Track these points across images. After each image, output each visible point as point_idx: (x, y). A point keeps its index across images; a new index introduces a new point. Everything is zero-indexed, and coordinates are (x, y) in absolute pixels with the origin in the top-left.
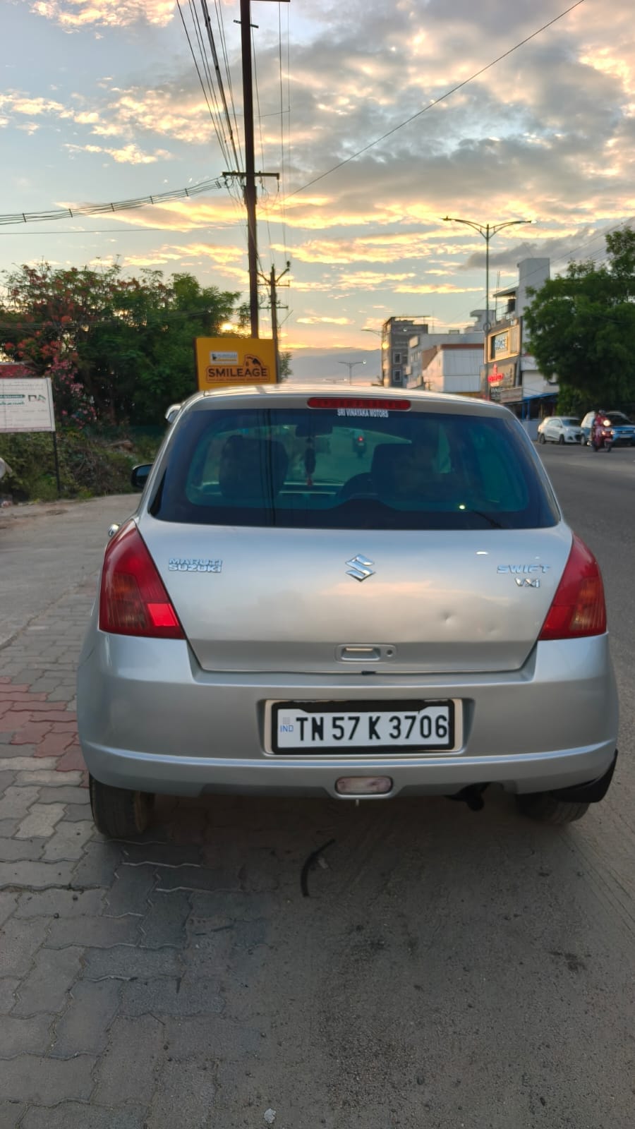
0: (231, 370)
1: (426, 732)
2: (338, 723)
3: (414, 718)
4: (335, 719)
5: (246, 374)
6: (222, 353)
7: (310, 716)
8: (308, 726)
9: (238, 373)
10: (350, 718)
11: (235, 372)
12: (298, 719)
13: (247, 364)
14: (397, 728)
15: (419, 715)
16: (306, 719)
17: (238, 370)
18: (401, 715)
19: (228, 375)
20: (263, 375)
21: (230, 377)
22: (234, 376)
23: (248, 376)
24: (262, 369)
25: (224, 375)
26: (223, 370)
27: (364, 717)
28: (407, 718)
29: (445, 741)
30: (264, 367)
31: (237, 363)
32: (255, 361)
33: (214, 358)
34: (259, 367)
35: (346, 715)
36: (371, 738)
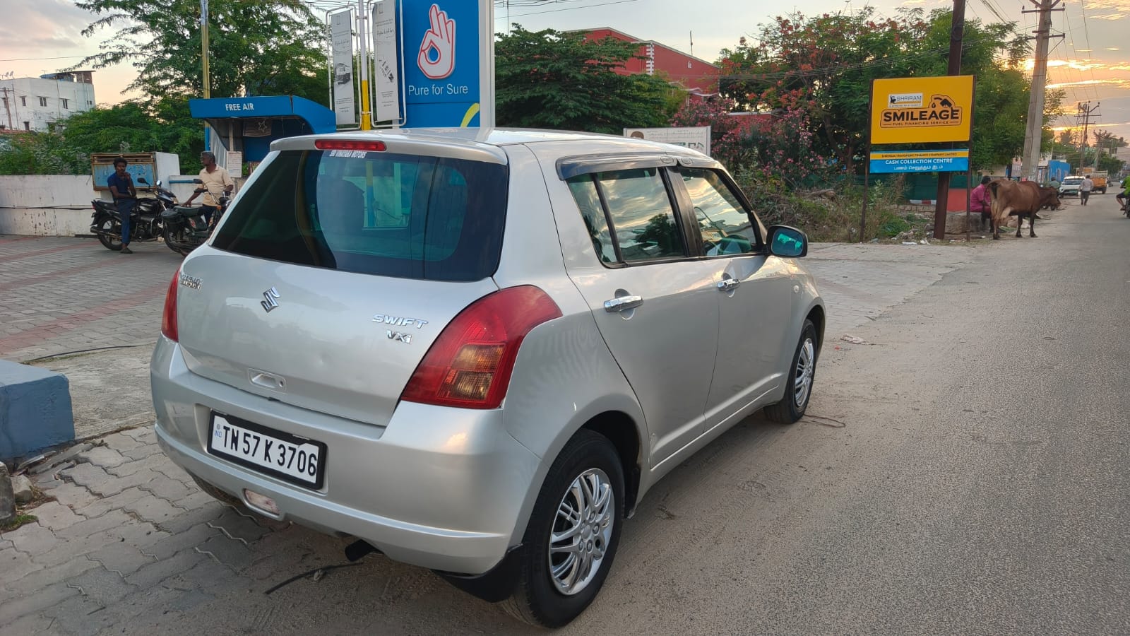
0: (912, 113)
1: (301, 467)
2: (247, 438)
3: (295, 450)
4: (245, 435)
5: (931, 116)
6: (902, 95)
7: (231, 427)
8: (230, 433)
9: (921, 115)
10: (255, 437)
11: (916, 115)
12: (225, 428)
13: (934, 106)
14: (282, 455)
15: (299, 448)
16: (229, 430)
17: (921, 112)
18: (287, 445)
19: (907, 119)
20: (952, 118)
21: (910, 121)
22: (917, 119)
23: (934, 119)
24: (953, 111)
25: (903, 120)
26: (903, 114)
27: (263, 438)
28: (290, 448)
29: (313, 479)
30: (954, 109)
31: (921, 105)
32: (945, 102)
33: (893, 101)
34: (949, 109)
35: (252, 433)
36: (265, 459)
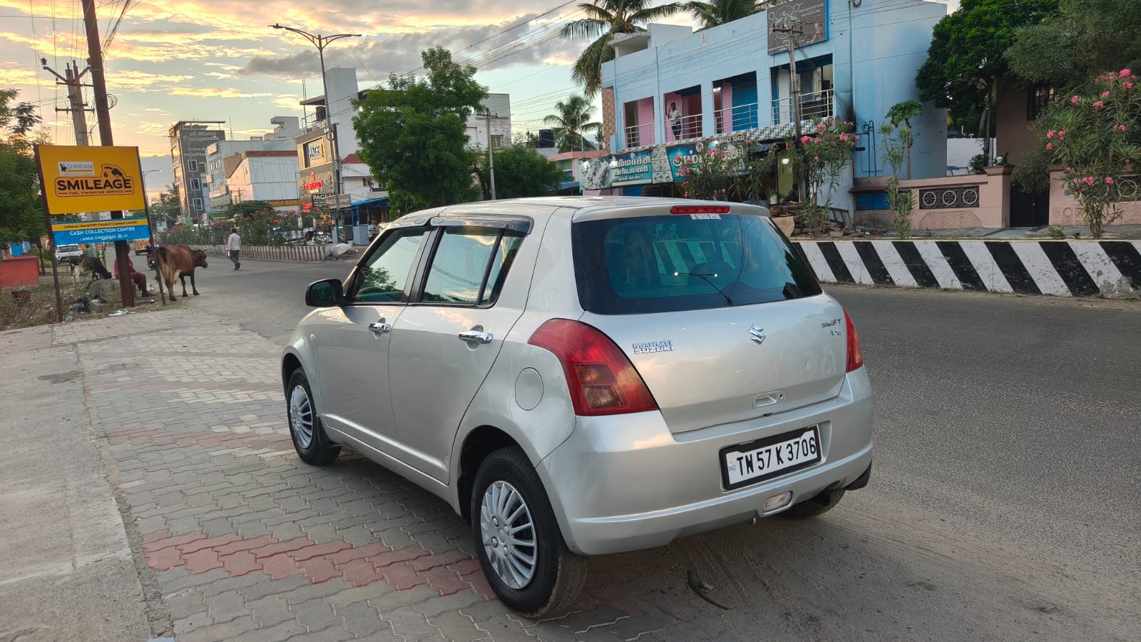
0: (86, 181)
1: (806, 453)
2: (760, 456)
3: (798, 443)
4: (758, 454)
5: (105, 186)
6: (73, 163)
7: (743, 455)
8: (744, 461)
9: (95, 185)
10: (766, 451)
11: (91, 184)
12: (738, 459)
13: (106, 175)
14: (791, 452)
15: (800, 440)
16: (742, 458)
17: (95, 181)
18: (792, 442)
19: (83, 188)
20: (126, 187)
21: (85, 190)
22: (92, 188)
23: (108, 188)
24: (125, 181)
25: (79, 188)
26: (77, 182)
27: (773, 448)
28: (795, 443)
29: (815, 456)
30: (126, 178)
31: (93, 174)
32: (115, 172)
33: (64, 169)
34: (121, 178)
35: (763, 449)
36: (779, 463)
